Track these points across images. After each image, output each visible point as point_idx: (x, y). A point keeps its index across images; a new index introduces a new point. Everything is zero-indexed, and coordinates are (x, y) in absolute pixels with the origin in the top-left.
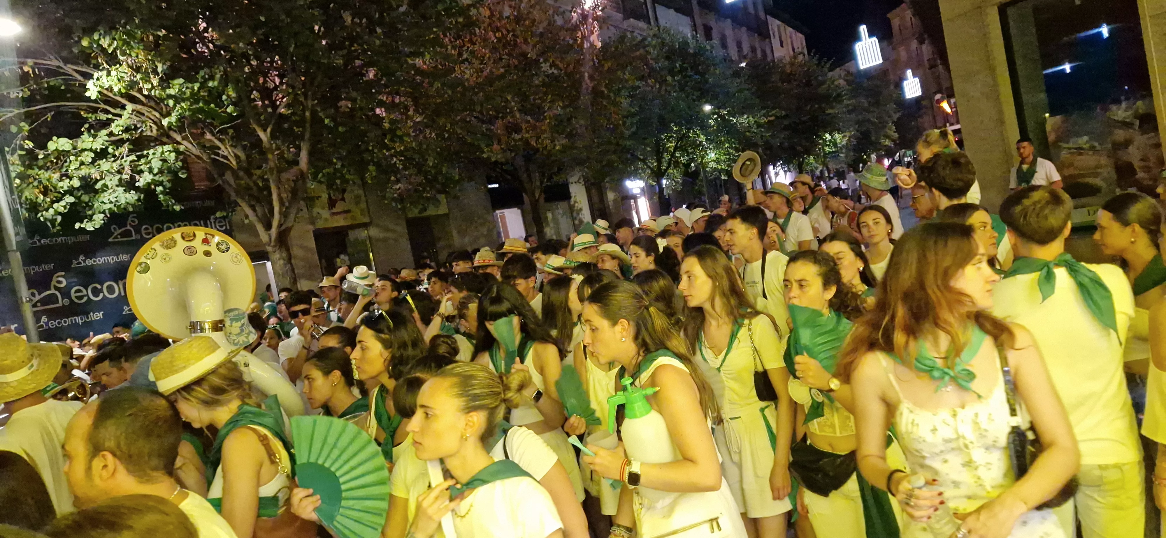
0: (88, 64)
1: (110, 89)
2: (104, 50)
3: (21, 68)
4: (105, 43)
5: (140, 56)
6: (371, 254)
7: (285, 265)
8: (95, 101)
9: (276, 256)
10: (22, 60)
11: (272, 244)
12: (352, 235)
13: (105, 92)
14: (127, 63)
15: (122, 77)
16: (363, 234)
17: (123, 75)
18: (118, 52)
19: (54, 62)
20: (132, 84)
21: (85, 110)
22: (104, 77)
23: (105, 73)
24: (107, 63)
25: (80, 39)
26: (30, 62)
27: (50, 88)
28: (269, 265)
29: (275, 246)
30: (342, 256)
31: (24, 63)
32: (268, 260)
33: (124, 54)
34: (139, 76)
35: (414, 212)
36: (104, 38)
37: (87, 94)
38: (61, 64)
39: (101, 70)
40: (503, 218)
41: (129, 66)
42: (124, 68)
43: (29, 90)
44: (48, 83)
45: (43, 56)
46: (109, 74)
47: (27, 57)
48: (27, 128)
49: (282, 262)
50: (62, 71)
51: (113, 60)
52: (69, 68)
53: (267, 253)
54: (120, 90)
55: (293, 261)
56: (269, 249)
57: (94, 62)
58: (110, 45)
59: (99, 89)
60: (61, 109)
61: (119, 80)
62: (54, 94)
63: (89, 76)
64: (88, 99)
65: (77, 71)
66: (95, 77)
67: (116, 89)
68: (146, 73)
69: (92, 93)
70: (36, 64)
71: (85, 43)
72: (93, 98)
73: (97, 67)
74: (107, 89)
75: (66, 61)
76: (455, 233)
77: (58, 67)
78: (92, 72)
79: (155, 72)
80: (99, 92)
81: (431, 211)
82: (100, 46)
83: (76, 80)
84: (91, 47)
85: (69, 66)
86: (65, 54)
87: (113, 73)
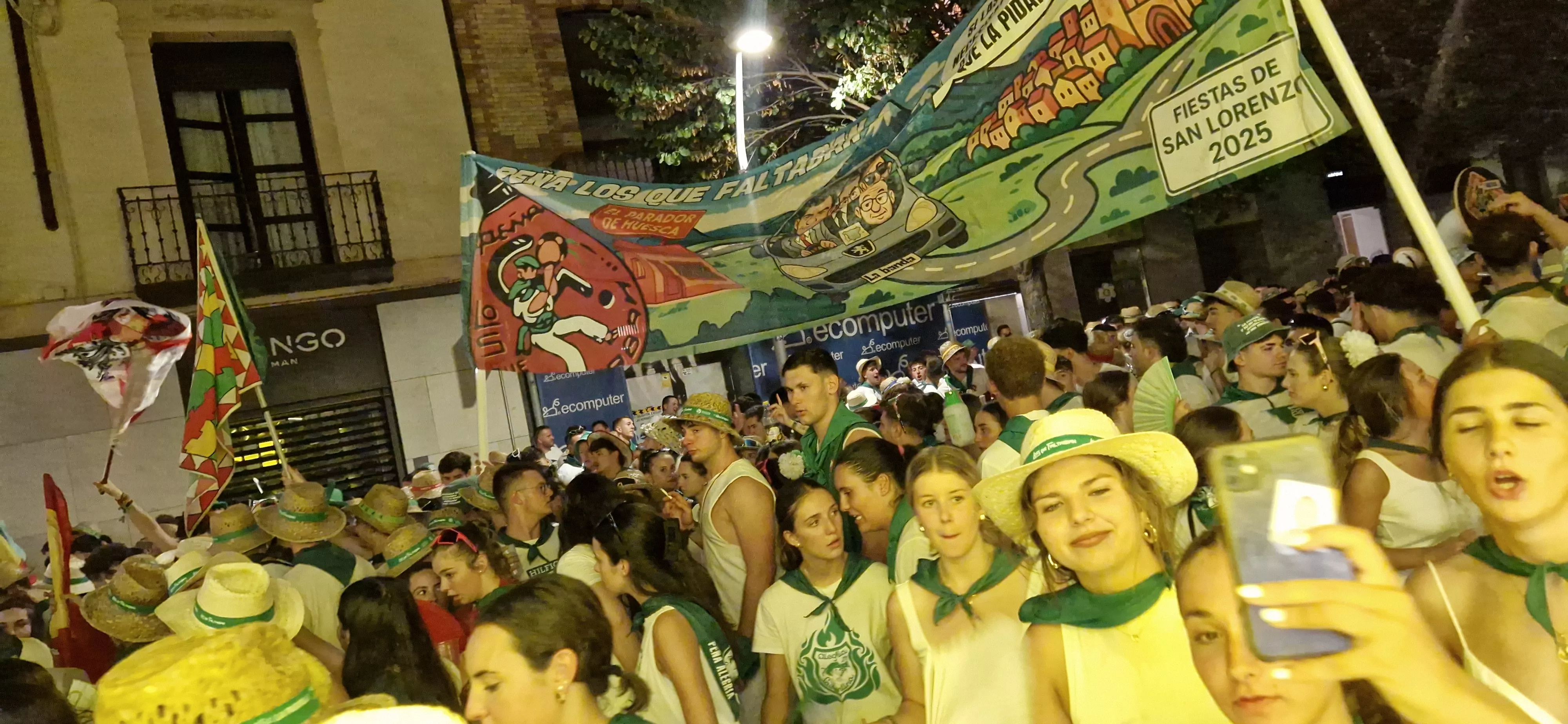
0: (833, 69)
1: (855, 96)
2: (849, 51)
3: (771, 83)
4: (850, 42)
5: (885, 52)
6: (1145, 282)
7: (1039, 297)
8: (839, 112)
9: (1028, 286)
10: (772, 74)
11: (1025, 271)
12: (1119, 256)
13: (849, 100)
14: (872, 62)
15: (867, 80)
16: (1135, 254)
17: (868, 77)
18: (864, 50)
19: (801, 72)
20: (878, 89)
21: (829, 123)
22: (849, 82)
23: (849, 77)
24: (852, 66)
25: (826, 40)
26: (779, 75)
27: (797, 101)
28: (1019, 297)
29: (1027, 274)
30: (1106, 286)
31: (774, 77)
32: (1018, 291)
33: (870, 52)
34: (884, 76)
35: (1209, 222)
36: (850, 36)
37: (833, 105)
38: (807, 74)
39: (846, 75)
40: (1348, 223)
41: (874, 66)
42: (868, 68)
43: (778, 106)
44: (794, 96)
45: (791, 66)
46: (853, 78)
47: (775, 70)
48: (775, 149)
49: (1036, 294)
50: (808, 81)
51: (857, 61)
52: (815, 76)
53: (1018, 283)
54: (866, 95)
55: (1049, 292)
56: (1021, 277)
57: (838, 66)
58: (855, 43)
59: (844, 97)
60: (807, 125)
61: (863, 83)
62: (800, 107)
63: (834, 84)
64: (833, 111)
65: (821, 79)
66: (840, 84)
67: (861, 95)
68: (891, 72)
69: (837, 104)
70: (783, 76)
71: (830, 45)
72: (838, 108)
73: (841, 72)
74: (851, 97)
75: (812, 68)
76: (1270, 249)
77: (805, 77)
78: (836, 78)
79: (901, 68)
80: (844, 101)
81: (1235, 219)
82: (845, 45)
83: (820, 90)
84: (835, 49)
85: (815, 74)
86: (810, 61)
87: (859, 76)
